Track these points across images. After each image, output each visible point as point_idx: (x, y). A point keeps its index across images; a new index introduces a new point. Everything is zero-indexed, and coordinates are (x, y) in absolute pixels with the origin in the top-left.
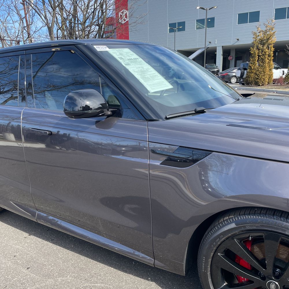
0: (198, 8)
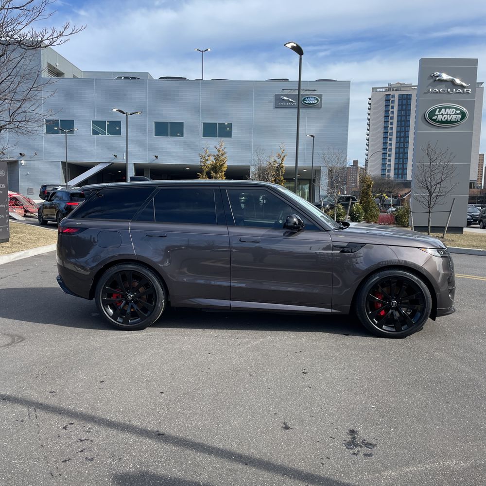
0: (115, 110)
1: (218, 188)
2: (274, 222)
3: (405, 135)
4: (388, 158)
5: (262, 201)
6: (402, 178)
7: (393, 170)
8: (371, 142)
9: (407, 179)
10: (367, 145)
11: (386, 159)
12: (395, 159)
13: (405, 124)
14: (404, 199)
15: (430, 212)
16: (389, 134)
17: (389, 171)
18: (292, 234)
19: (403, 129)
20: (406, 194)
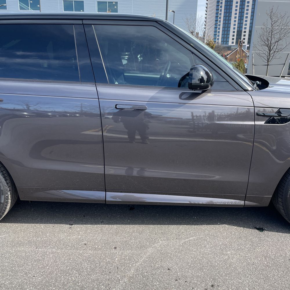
1: (80, 22)
2: (159, 76)
3: (229, 15)
4: (218, 30)
5: (140, 58)
6: (226, 44)
7: (221, 39)
8: (208, 19)
9: (229, 45)
10: (205, 22)
11: (217, 31)
12: (222, 31)
13: (230, 7)
14: (227, 57)
15: (268, 65)
16: (219, 14)
17: (218, 39)
18: (194, 96)
19: (228, 10)
20: (228, 55)
